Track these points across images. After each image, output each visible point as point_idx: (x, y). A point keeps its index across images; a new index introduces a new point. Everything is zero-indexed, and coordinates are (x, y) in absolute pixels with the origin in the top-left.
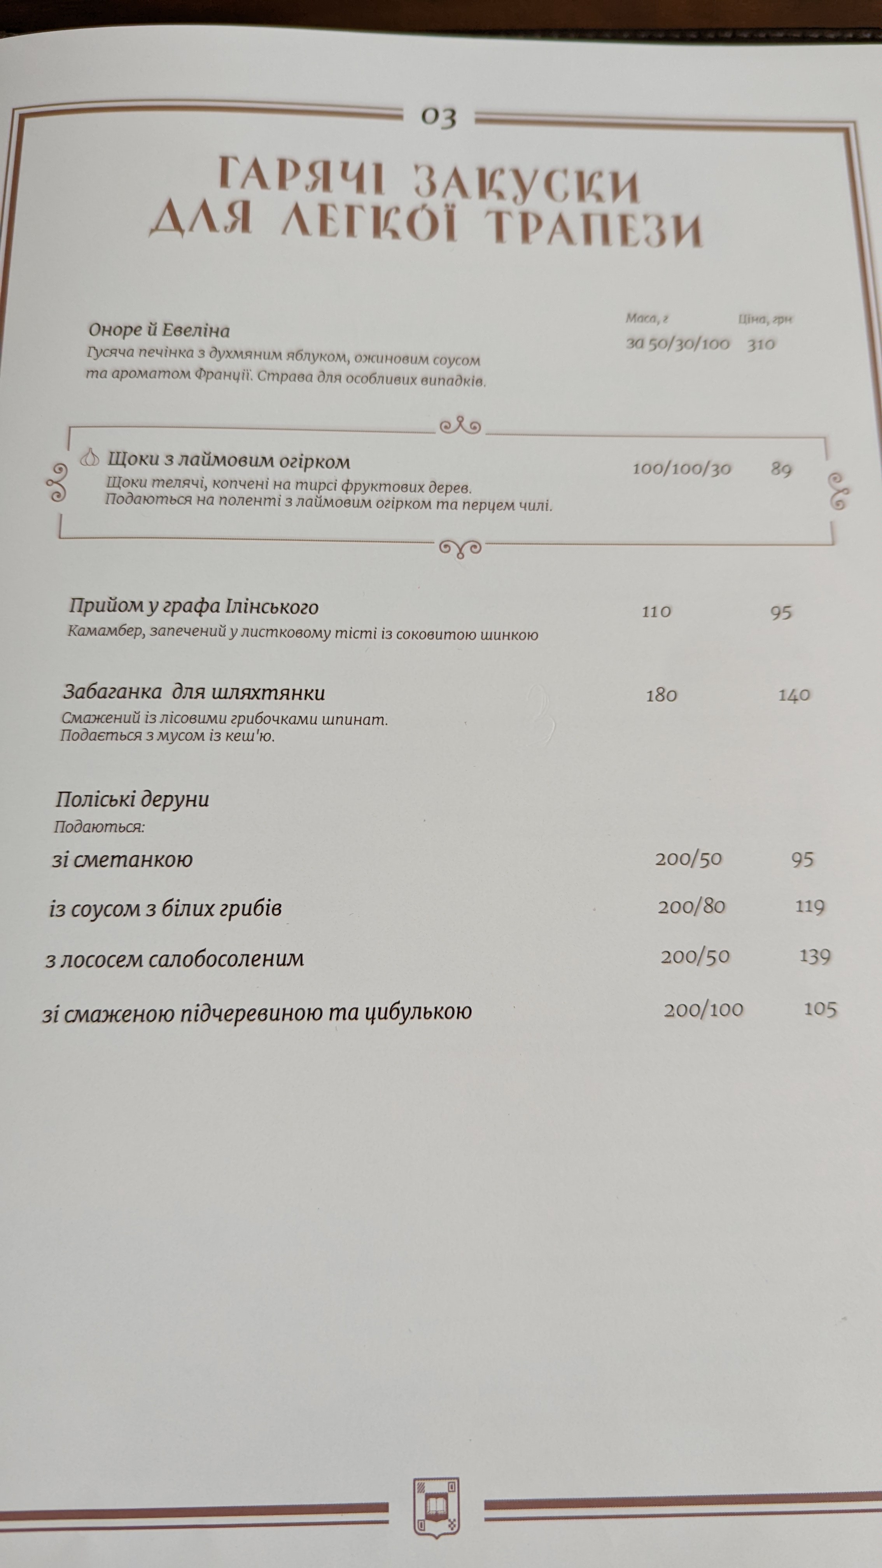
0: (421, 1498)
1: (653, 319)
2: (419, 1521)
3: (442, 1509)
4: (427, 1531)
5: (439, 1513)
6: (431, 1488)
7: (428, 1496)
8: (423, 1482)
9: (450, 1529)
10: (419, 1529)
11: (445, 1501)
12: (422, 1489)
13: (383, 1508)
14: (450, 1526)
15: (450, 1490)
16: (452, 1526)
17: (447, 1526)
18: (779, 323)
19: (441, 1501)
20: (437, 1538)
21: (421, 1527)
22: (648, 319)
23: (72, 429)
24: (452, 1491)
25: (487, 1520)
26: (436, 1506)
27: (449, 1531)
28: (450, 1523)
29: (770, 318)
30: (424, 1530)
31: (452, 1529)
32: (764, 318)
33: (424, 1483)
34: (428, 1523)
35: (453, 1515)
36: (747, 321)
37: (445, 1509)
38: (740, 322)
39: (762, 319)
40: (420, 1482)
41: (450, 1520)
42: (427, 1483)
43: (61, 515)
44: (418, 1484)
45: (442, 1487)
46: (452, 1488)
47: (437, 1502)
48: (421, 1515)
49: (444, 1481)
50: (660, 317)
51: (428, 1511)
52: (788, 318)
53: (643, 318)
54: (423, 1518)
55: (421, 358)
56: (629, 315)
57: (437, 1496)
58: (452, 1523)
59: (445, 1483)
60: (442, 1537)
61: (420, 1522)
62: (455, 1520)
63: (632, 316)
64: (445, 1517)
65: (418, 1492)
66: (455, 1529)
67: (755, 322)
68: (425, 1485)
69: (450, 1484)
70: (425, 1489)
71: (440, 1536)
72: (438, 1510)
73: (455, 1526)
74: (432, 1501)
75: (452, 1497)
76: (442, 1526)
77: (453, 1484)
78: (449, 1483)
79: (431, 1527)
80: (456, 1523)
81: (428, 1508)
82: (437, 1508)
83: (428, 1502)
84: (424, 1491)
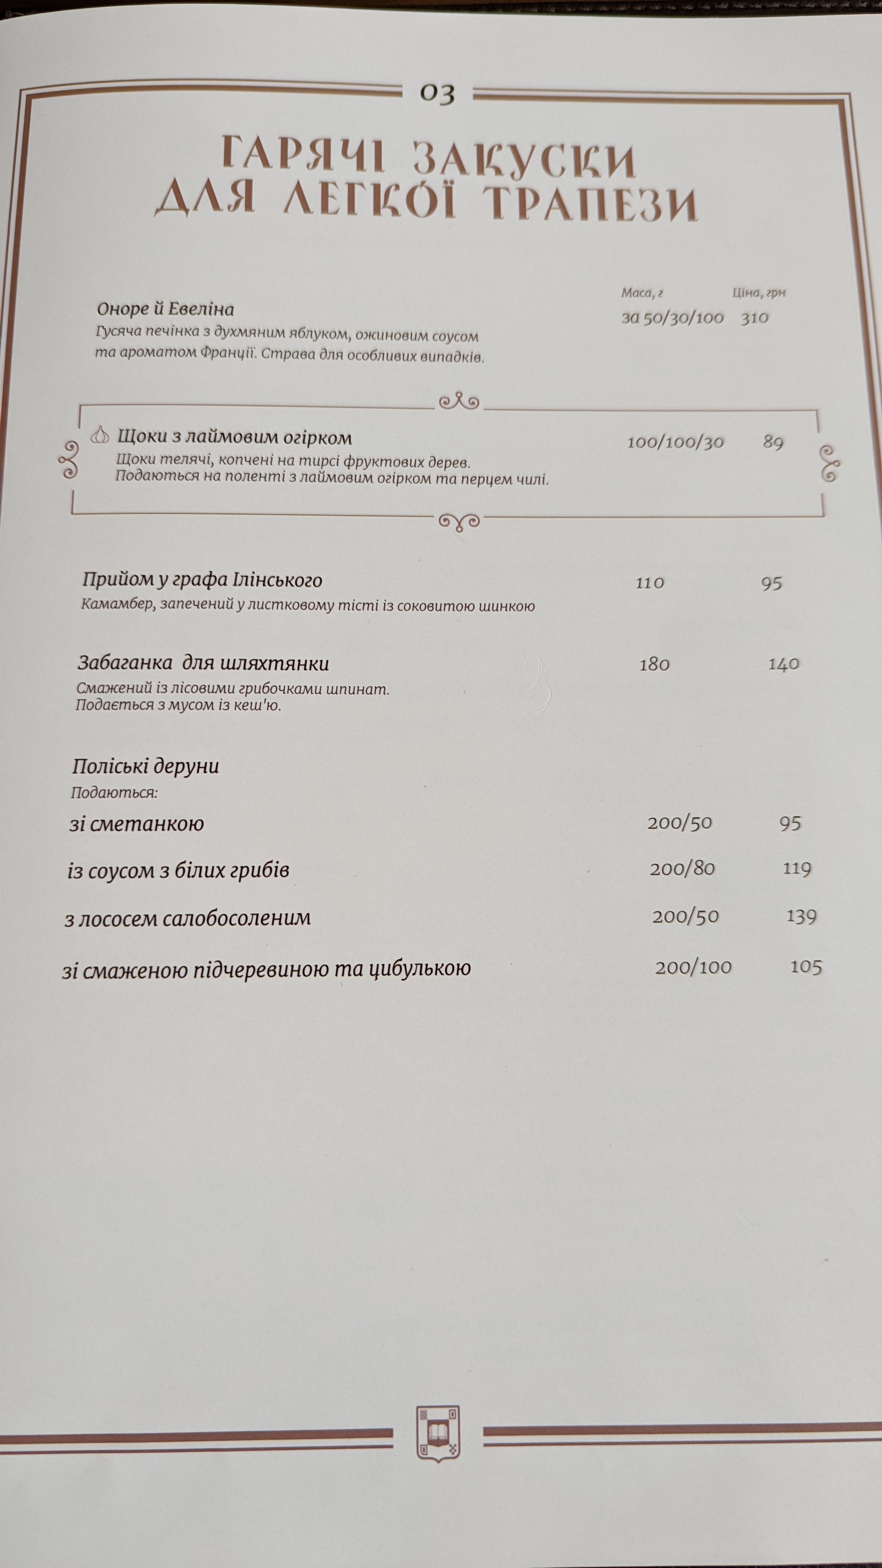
0: (423, 1424)
1: (648, 294)
2: (421, 1445)
3: (443, 1435)
4: (429, 1456)
5: (441, 1438)
6: (432, 1415)
7: (431, 1423)
8: (425, 1409)
9: (451, 1453)
10: (422, 1453)
11: (446, 1427)
12: (424, 1416)
13: (388, 1433)
14: (451, 1451)
15: (451, 1417)
16: (453, 1451)
17: (448, 1451)
18: (773, 296)
19: (442, 1427)
20: (439, 1462)
21: (424, 1451)
22: (643, 294)
23: (82, 407)
24: (453, 1418)
25: (486, 1445)
26: (438, 1432)
27: (450, 1455)
28: (451, 1448)
29: (764, 292)
30: (427, 1454)
31: (453, 1454)
32: (758, 291)
33: (426, 1411)
34: (430, 1447)
35: (453, 1440)
36: (741, 294)
37: (446, 1435)
38: (734, 296)
39: (756, 293)
40: (423, 1409)
41: (451, 1446)
42: (429, 1411)
43: (73, 492)
44: (421, 1411)
45: (444, 1414)
46: (453, 1415)
47: (438, 1428)
48: (423, 1441)
49: (445, 1408)
50: (655, 292)
51: (430, 1436)
52: (782, 291)
53: (639, 293)
54: (426, 1443)
55: (421, 334)
56: (624, 290)
57: (438, 1422)
58: (453, 1448)
59: (447, 1410)
60: (443, 1461)
61: (423, 1447)
62: (455, 1445)
63: (627, 291)
64: (446, 1442)
65: (421, 1419)
66: (456, 1454)
67: (749, 295)
68: (427, 1412)
69: (451, 1412)
70: (428, 1416)
71: (441, 1460)
72: (439, 1436)
73: (455, 1451)
74: (434, 1427)
75: (453, 1424)
76: (444, 1451)
77: (454, 1412)
78: (450, 1410)
79: (433, 1451)
80: (457, 1448)
81: (430, 1434)
82: (438, 1434)
83: (430, 1428)
84: (426, 1419)
